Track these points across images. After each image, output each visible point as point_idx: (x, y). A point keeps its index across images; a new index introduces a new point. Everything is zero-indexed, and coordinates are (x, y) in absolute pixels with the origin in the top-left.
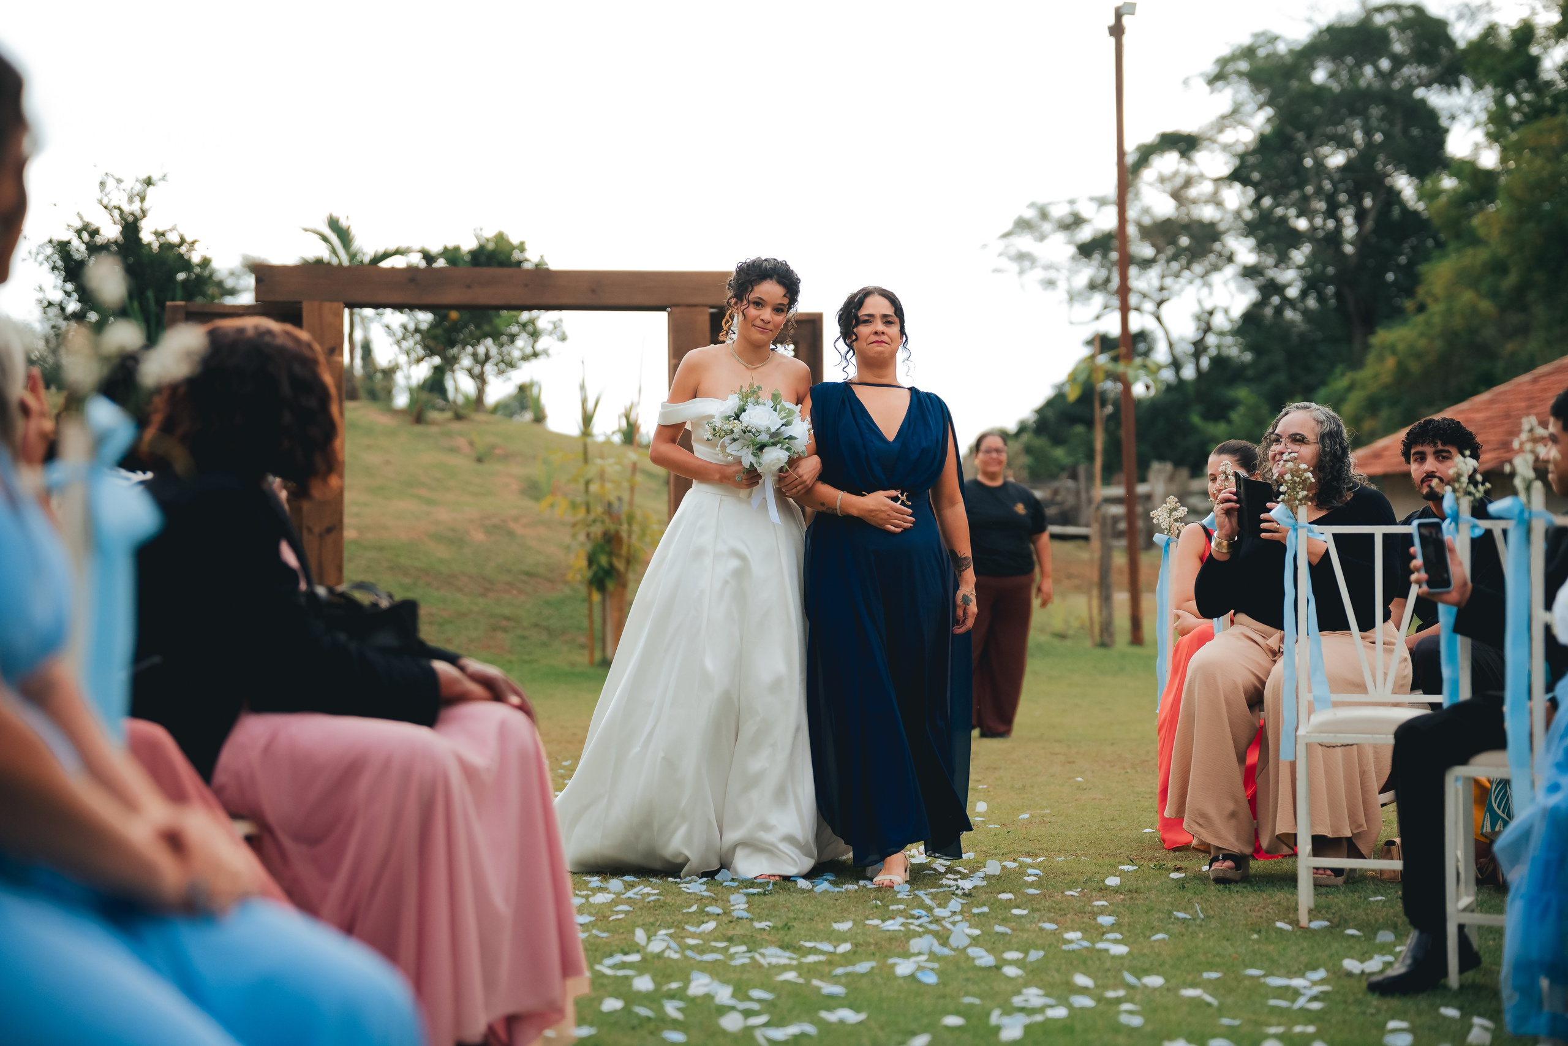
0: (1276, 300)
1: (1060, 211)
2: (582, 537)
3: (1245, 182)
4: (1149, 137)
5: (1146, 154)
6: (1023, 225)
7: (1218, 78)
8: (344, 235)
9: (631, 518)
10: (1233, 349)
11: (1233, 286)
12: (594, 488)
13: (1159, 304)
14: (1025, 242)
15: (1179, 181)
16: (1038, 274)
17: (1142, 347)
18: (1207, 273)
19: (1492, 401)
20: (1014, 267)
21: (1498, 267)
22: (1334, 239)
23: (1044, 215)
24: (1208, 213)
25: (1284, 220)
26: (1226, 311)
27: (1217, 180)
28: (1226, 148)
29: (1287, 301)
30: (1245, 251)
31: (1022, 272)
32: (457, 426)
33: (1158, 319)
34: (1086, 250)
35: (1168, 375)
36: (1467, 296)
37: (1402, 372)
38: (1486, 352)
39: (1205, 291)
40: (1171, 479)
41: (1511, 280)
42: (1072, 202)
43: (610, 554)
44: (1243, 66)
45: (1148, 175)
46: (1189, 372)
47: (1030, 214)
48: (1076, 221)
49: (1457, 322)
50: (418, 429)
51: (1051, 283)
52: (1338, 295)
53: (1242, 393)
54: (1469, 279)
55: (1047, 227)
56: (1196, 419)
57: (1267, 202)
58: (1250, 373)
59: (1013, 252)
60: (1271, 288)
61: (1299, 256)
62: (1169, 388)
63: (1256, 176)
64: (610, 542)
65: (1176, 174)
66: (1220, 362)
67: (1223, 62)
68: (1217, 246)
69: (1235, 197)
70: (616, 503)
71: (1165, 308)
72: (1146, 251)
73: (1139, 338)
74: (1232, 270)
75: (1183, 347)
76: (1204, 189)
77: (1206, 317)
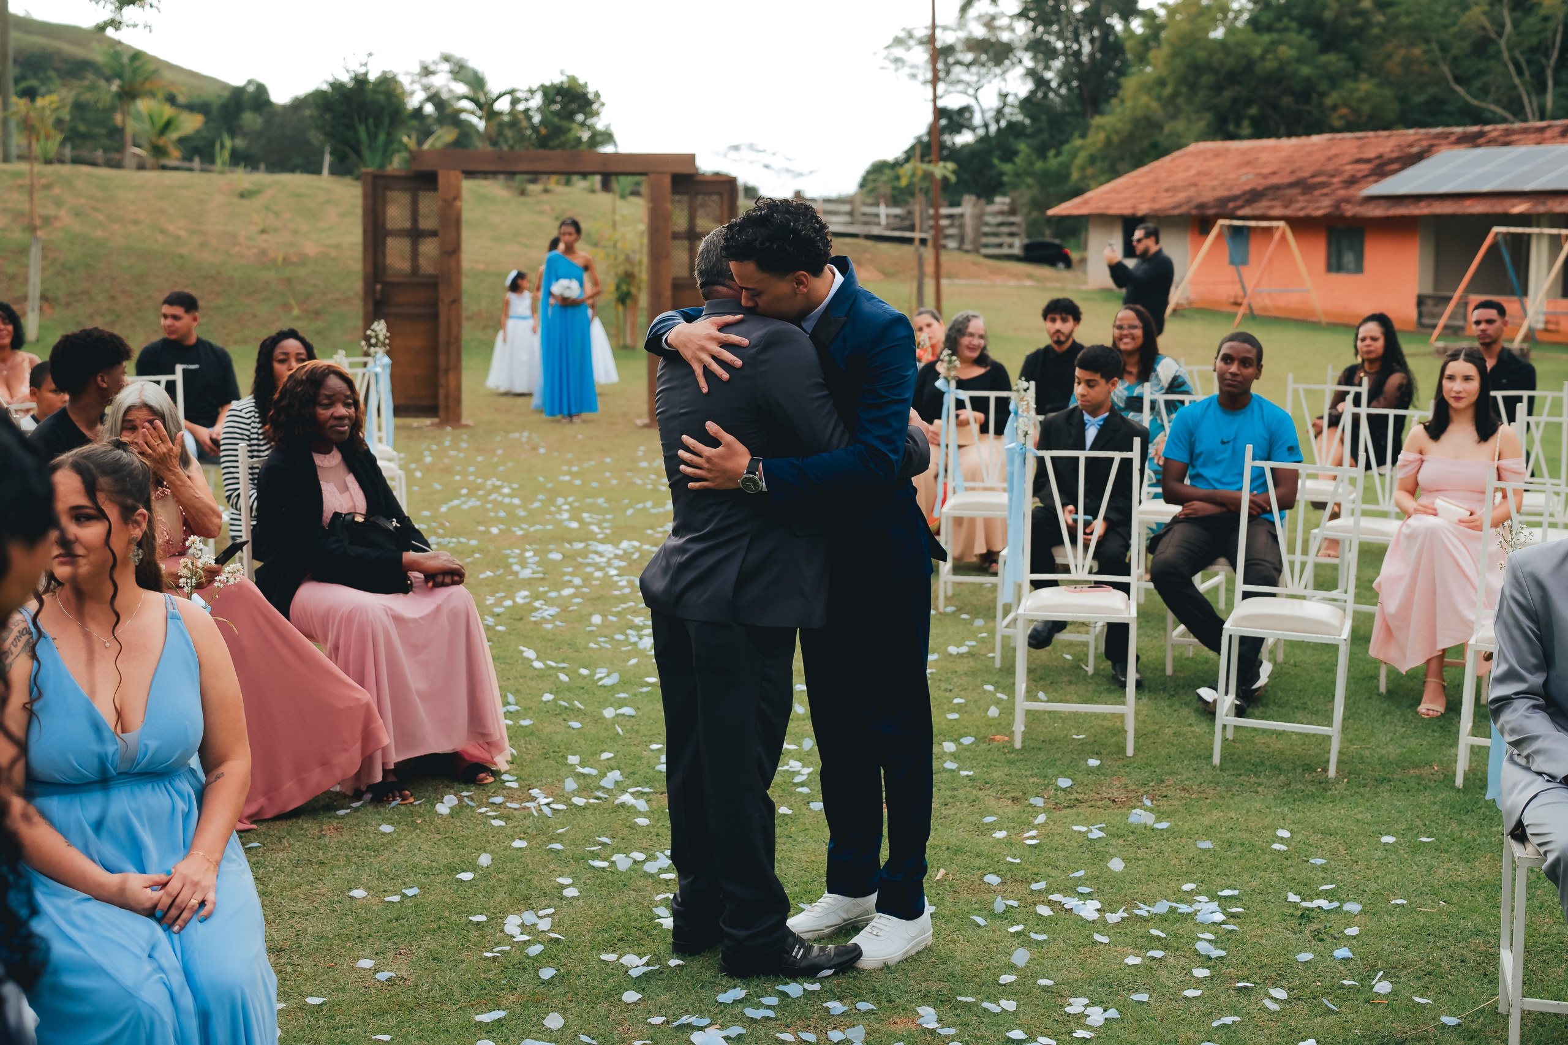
0: (1043, 89)
1: (922, 33)
2: (612, 273)
3: (1028, 18)
6: (898, 41)
9: (640, 263)
10: (1019, 117)
11: (1019, 81)
12: (619, 245)
13: (977, 90)
14: (899, 52)
15: (988, 18)
16: (906, 70)
17: (967, 115)
18: (1004, 73)
19: (1149, 172)
20: (891, 66)
21: (1161, 83)
22: (1078, 54)
23: (910, 35)
24: (1005, 37)
25: (1048, 42)
26: (1016, 95)
27: (1012, 17)
29: (1051, 89)
30: (1028, 61)
31: (897, 70)
33: (976, 98)
34: (935, 56)
35: (981, 132)
36: (1144, 99)
37: (1108, 141)
38: (1157, 126)
39: (1003, 83)
40: (975, 205)
41: (1168, 90)
42: (930, 28)
43: (628, 284)
45: (972, 12)
46: (993, 128)
47: (902, 35)
48: (931, 39)
49: (1139, 114)
50: (522, 199)
51: (913, 76)
52: (1079, 87)
53: (1022, 146)
54: (1146, 88)
55: (911, 42)
56: (996, 161)
57: (1040, 29)
58: (1028, 131)
59: (891, 57)
60: (1041, 83)
61: (1058, 63)
62: (982, 140)
63: (1033, 15)
64: (629, 277)
65: (987, 14)
66: (1011, 125)
68: (1011, 56)
69: (1022, 28)
70: (632, 255)
71: (980, 93)
72: (969, 57)
73: (965, 110)
74: (1020, 70)
75: (990, 115)
76: (1004, 22)
77: (1004, 96)
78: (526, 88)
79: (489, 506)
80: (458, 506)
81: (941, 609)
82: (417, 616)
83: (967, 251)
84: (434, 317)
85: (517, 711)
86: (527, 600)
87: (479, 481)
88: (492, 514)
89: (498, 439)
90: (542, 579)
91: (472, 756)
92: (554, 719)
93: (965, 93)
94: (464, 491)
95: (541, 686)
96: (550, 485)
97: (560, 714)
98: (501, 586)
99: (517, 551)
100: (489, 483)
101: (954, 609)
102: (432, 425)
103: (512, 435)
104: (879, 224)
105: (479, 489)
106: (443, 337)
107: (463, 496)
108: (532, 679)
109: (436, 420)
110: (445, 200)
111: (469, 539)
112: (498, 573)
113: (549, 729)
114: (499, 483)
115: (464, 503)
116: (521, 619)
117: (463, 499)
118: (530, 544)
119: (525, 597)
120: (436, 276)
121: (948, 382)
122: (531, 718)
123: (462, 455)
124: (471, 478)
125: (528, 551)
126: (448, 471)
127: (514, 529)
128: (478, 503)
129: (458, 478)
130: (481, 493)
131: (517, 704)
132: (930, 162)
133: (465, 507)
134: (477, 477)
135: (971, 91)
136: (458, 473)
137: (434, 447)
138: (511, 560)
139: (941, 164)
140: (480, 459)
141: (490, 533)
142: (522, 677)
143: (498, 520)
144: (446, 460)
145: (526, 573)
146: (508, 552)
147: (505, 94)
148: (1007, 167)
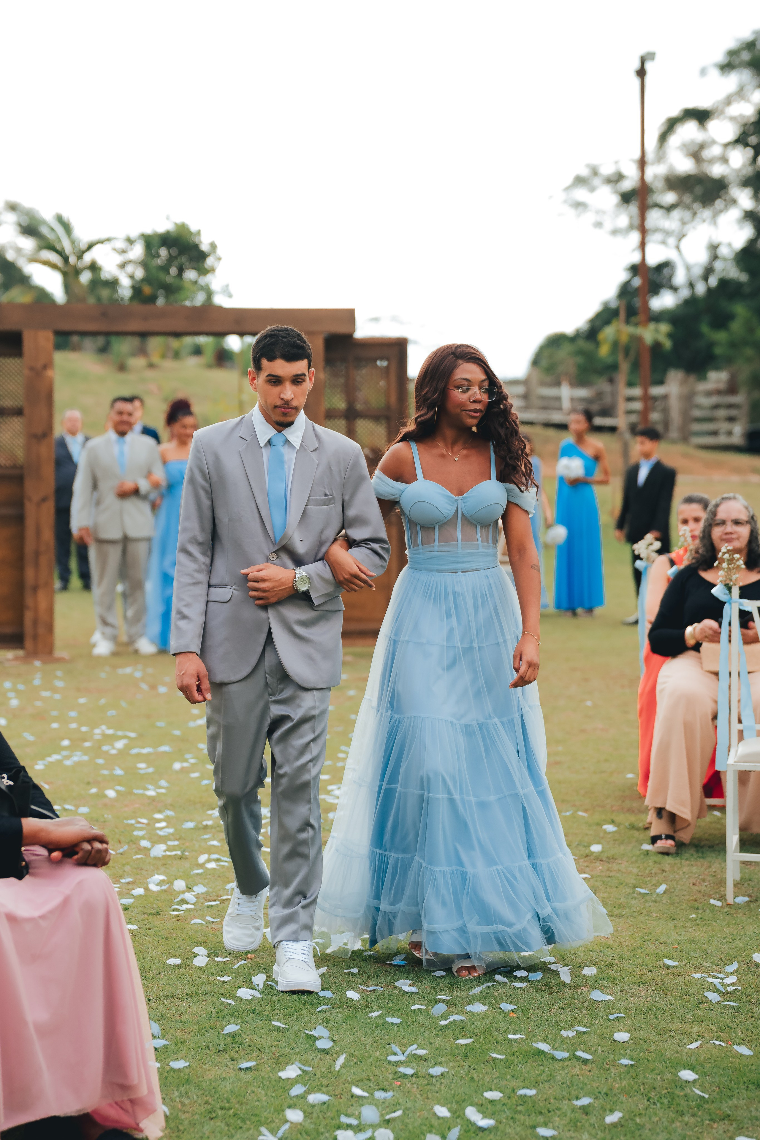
1: (607, 170)
3: (746, 145)
4: (675, 112)
5: (671, 125)
6: (580, 181)
7: (726, 67)
8: (67, 227)
10: (734, 273)
13: (679, 240)
14: (581, 194)
15: (696, 147)
16: (590, 217)
17: (666, 271)
18: (715, 216)
20: (571, 212)
23: (595, 172)
24: (717, 171)
26: (730, 245)
27: (726, 145)
28: (732, 119)
30: (745, 200)
31: (579, 216)
32: (150, 374)
33: (679, 251)
34: (626, 198)
35: (685, 293)
39: (714, 231)
40: (683, 383)
42: (616, 162)
44: (746, 56)
45: (675, 140)
46: (701, 289)
47: (584, 172)
48: (619, 177)
50: (122, 376)
51: (599, 225)
53: (740, 310)
55: (596, 182)
56: (705, 329)
58: (747, 290)
59: (572, 201)
62: (687, 303)
63: (753, 140)
65: (693, 142)
66: (724, 283)
67: (732, 53)
68: (723, 194)
69: (739, 158)
71: (684, 244)
72: (670, 197)
73: (665, 266)
74: (734, 214)
75: (698, 271)
76: (716, 151)
77: (714, 248)
78: (122, 235)
79: (101, 761)
80: (59, 762)
81: (730, 900)
82: (36, 914)
83: (673, 442)
84: (20, 519)
85: (165, 1046)
86: (163, 888)
87: (84, 729)
88: (105, 772)
89: (103, 675)
90: (181, 858)
91: (106, 1118)
92: (218, 1059)
93: (664, 243)
94: (66, 743)
95: (195, 1008)
96: (177, 733)
97: (225, 1050)
98: (127, 868)
99: (144, 821)
100: (97, 731)
101: (747, 899)
102: (16, 658)
103: (120, 671)
104: (560, 409)
105: (85, 740)
106: (29, 547)
107: (65, 748)
108: (181, 999)
109: (20, 653)
110: (32, 369)
111: (77, 807)
112: (121, 850)
113: (213, 1073)
114: (110, 732)
115: (67, 757)
116: (158, 913)
117: (65, 753)
118: (160, 812)
119: (160, 883)
120: (21, 468)
121: (729, 589)
122: (184, 1058)
123: (57, 696)
124: (74, 726)
125: (159, 821)
126: (41, 716)
127: (136, 791)
128: (86, 758)
129: (55, 725)
130: (87, 744)
131: (164, 1037)
132: (636, 325)
133: (68, 763)
134: (81, 725)
135: (672, 241)
136: (55, 720)
137: (21, 687)
138: (136, 833)
139: (652, 326)
140: (82, 701)
141: (105, 796)
142: (166, 997)
143: (115, 781)
144: (38, 704)
145: (159, 850)
146: (132, 821)
147: (98, 242)
148: (721, 336)
